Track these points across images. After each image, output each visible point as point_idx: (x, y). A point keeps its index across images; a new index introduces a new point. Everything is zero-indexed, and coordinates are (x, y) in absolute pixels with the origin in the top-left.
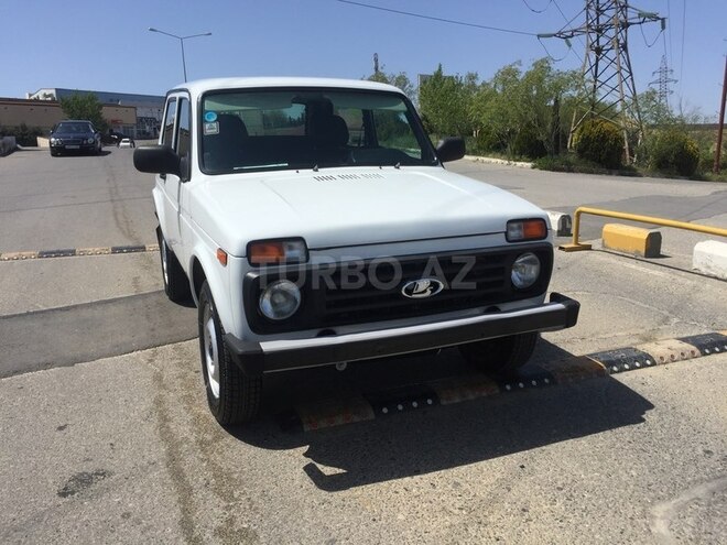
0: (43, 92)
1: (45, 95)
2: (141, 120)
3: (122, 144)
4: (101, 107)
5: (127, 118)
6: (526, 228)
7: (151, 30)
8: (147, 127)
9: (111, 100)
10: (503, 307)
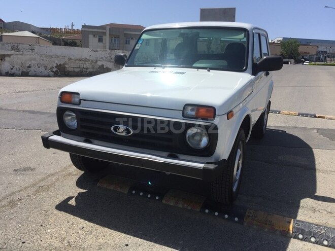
0: (277, 39)
1: (278, 41)
2: (319, 52)
3: (305, 63)
4: (298, 46)
5: (312, 51)
6: (198, 111)
7: (326, 7)
8: (321, 56)
9: (308, 43)
10: (181, 156)
